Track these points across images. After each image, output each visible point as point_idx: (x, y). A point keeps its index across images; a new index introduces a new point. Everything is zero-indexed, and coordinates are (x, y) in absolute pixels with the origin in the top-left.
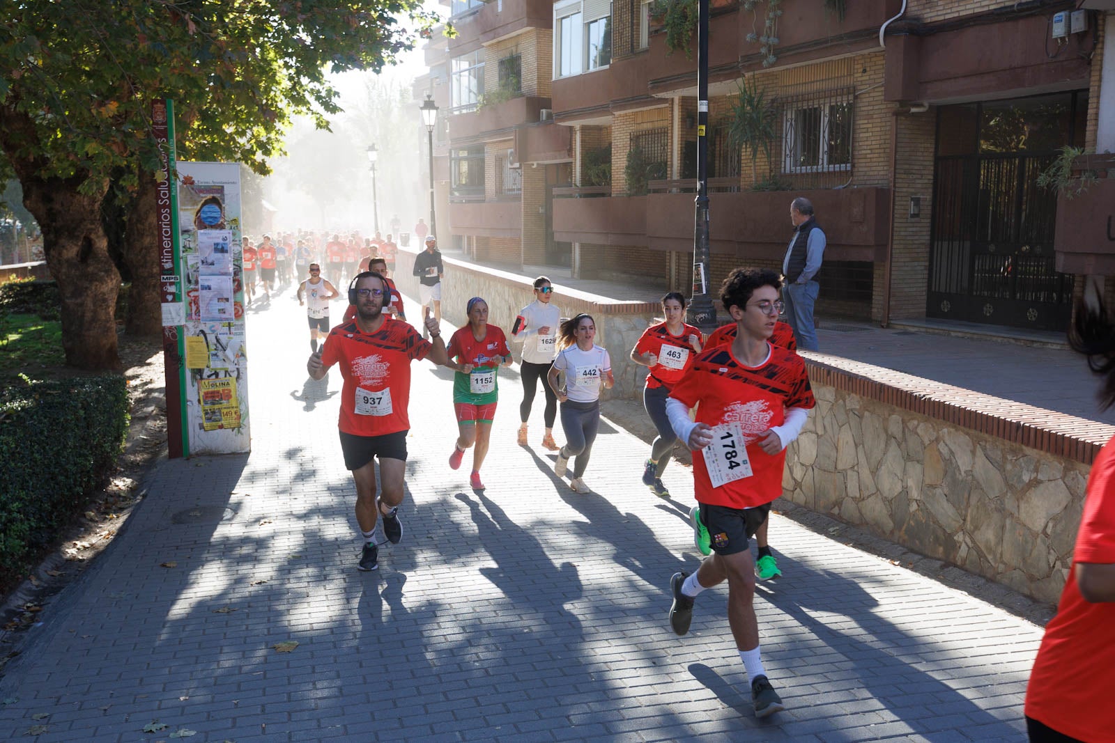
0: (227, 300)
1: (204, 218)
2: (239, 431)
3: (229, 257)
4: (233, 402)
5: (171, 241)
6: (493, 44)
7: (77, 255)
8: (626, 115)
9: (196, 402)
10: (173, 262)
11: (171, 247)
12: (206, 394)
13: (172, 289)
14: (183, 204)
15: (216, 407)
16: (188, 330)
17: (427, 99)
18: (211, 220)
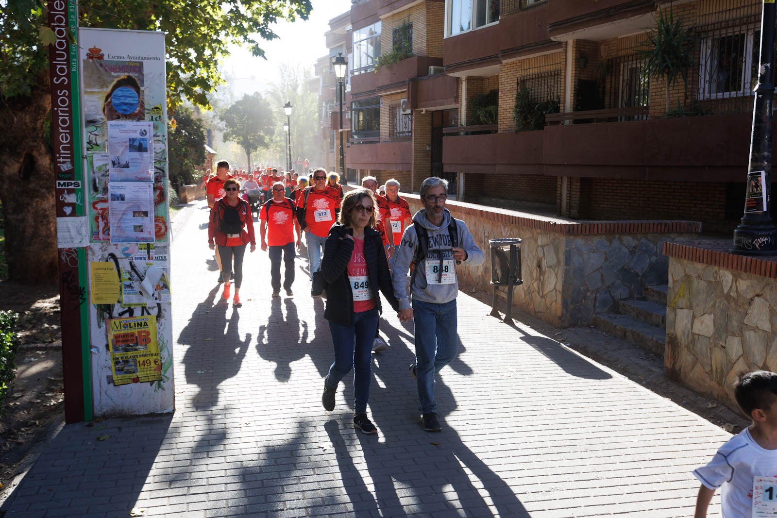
0: (146, 214)
1: (117, 105)
2: (159, 386)
3: (148, 157)
4: (152, 348)
5: (71, 134)
6: (388, 17)
7: (19, 172)
8: (513, 63)
9: (102, 348)
10: (72, 163)
11: (71, 142)
12: (117, 337)
13: (71, 199)
14: (88, 85)
15: (130, 354)
16: (94, 253)
17: (338, 56)
18: (125, 107)
